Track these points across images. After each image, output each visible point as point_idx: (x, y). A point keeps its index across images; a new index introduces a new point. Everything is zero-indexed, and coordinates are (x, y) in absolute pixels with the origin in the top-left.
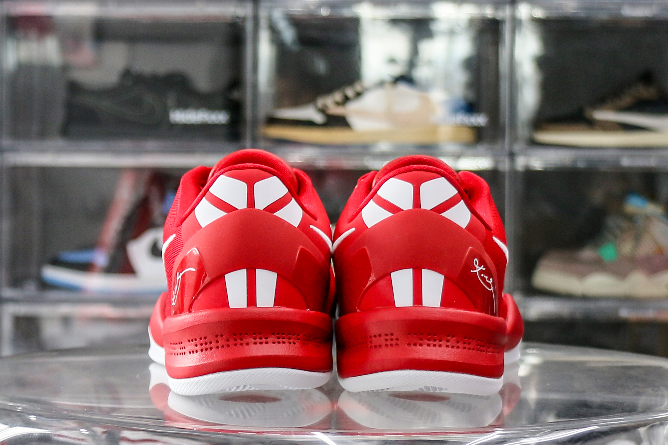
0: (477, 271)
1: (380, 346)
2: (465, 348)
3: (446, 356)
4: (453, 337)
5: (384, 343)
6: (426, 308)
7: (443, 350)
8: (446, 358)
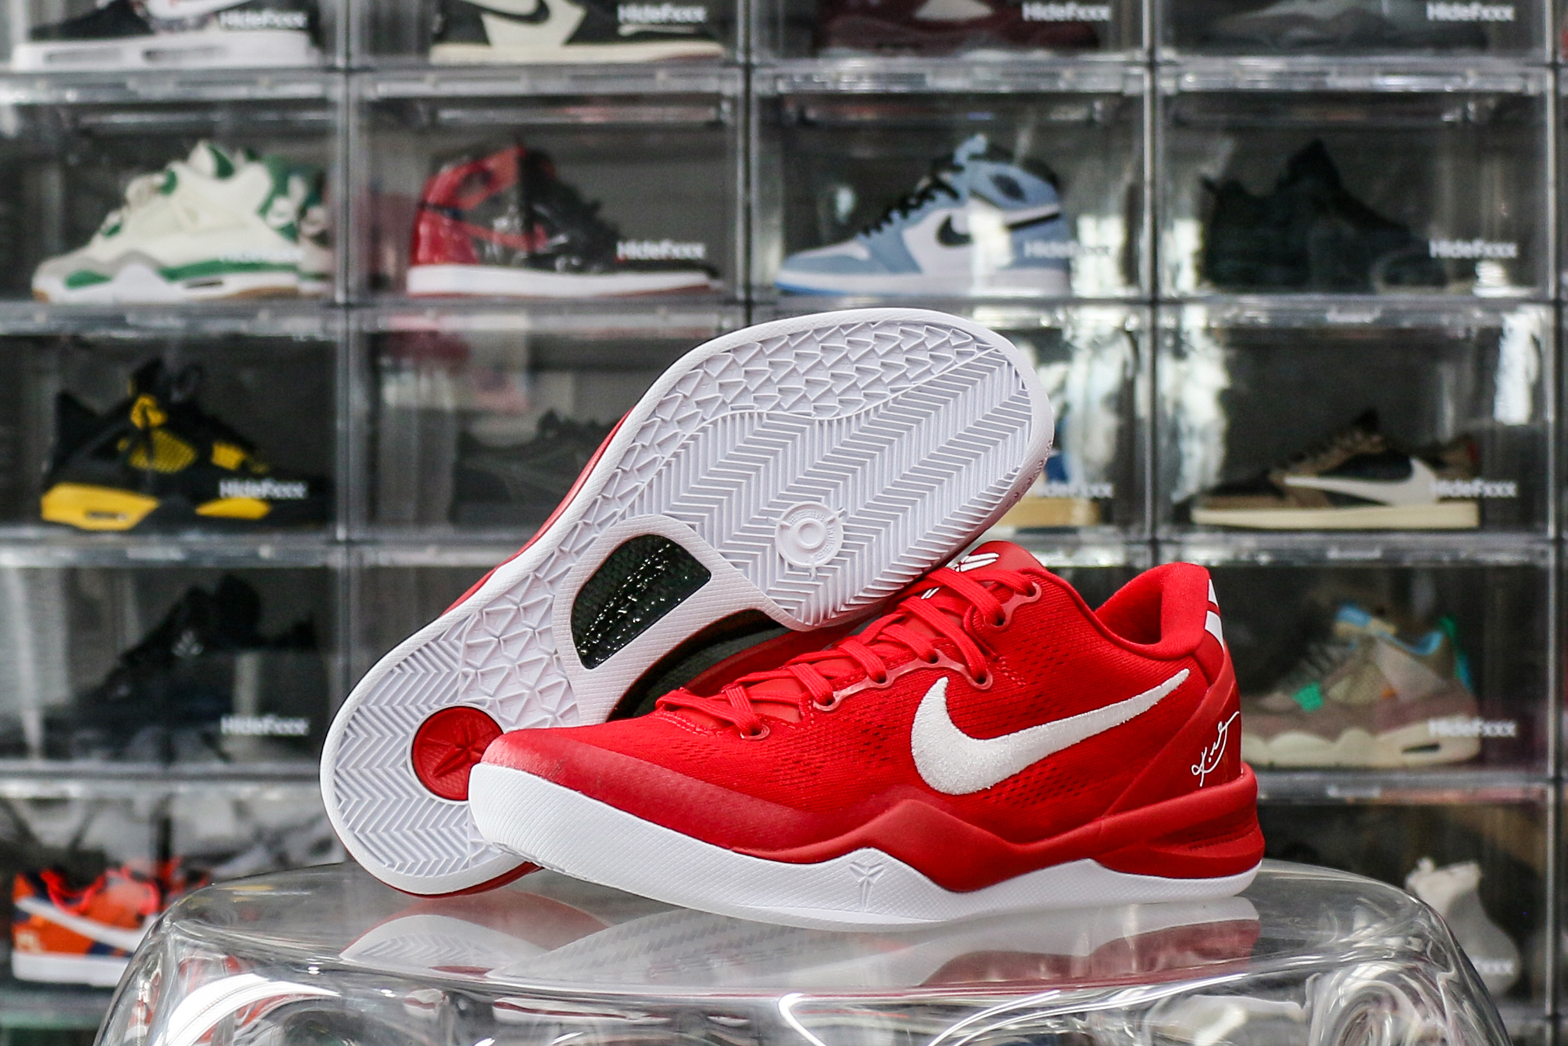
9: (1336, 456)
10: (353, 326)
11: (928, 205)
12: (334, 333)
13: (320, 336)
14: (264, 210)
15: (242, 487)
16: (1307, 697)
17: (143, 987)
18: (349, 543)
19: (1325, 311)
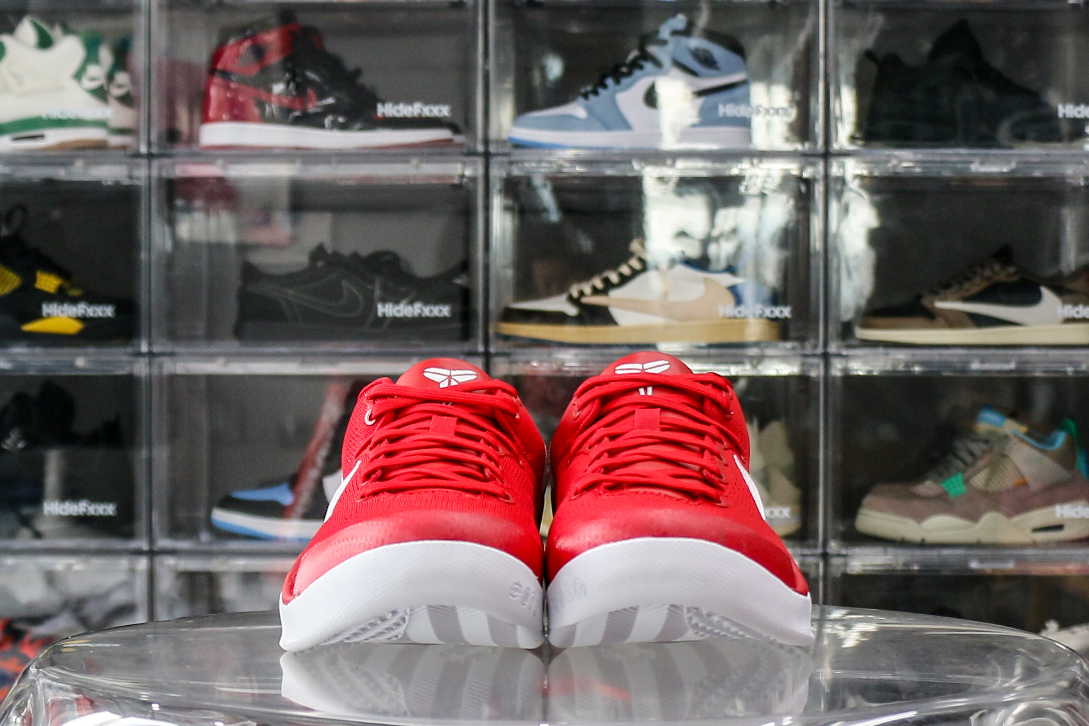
9: (978, 284)
10: (155, 173)
11: (637, 73)
12: (138, 178)
13: (126, 182)
14: (78, 75)
15: (60, 308)
16: (955, 485)
17: (16, 722)
18: (151, 354)
19: (971, 162)
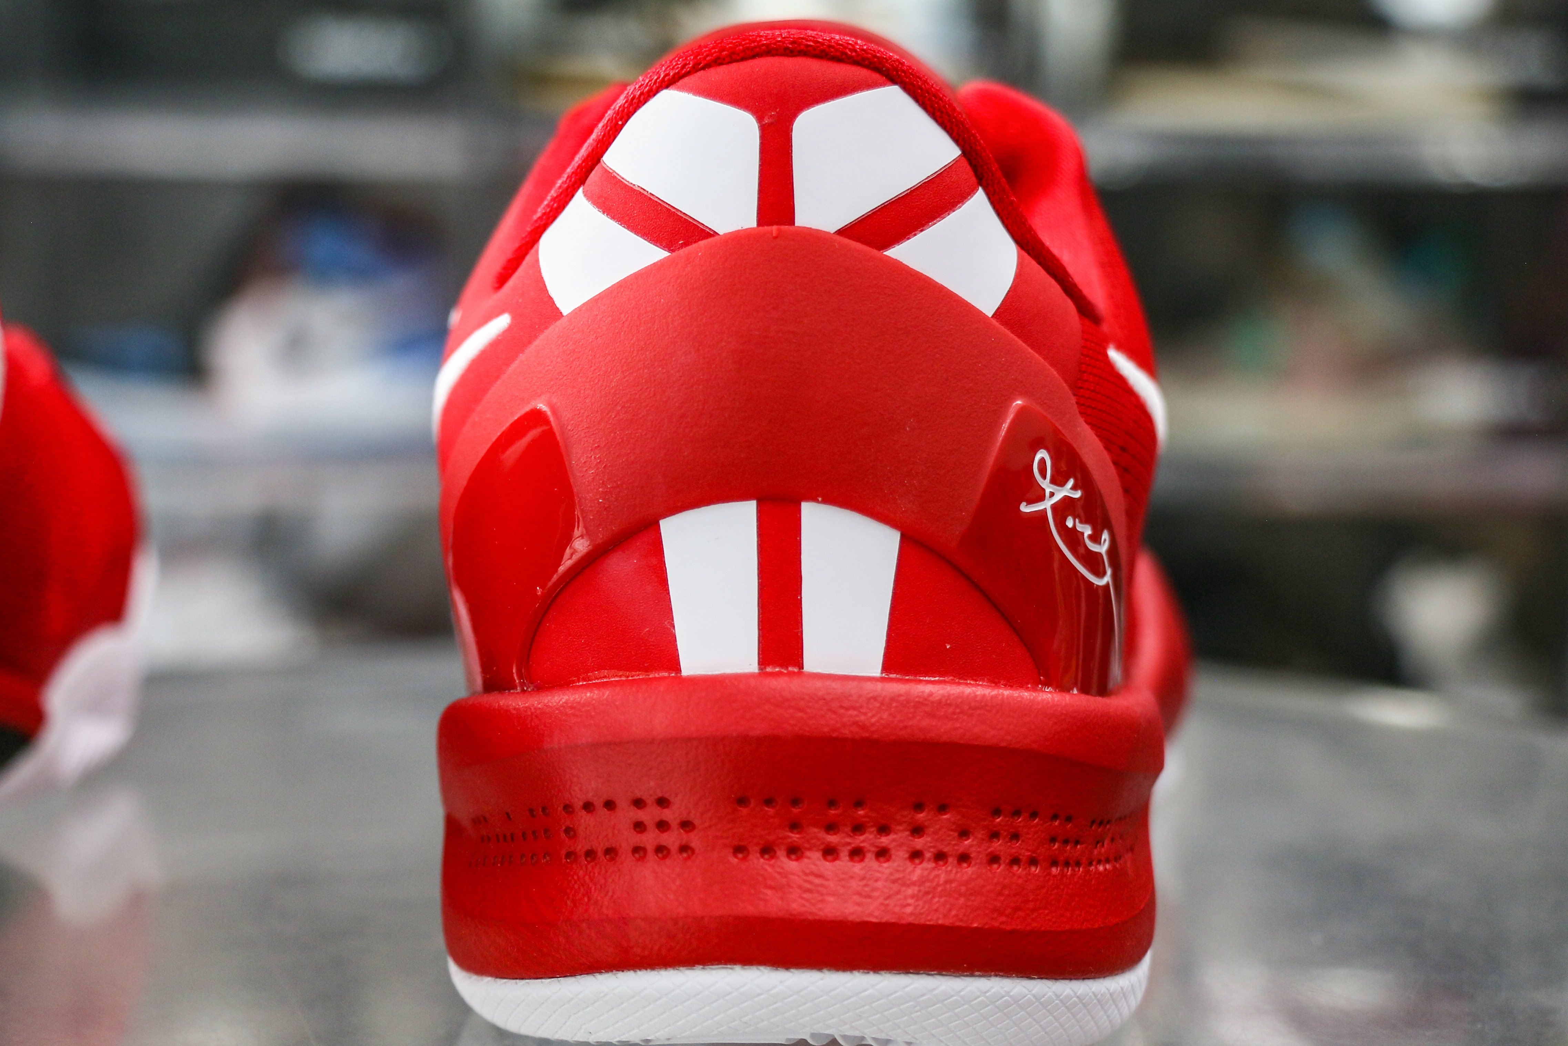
0: (1046, 505)
1: (611, 852)
2: (994, 859)
3: (909, 905)
4: (942, 809)
5: (628, 839)
6: (819, 684)
7: (897, 876)
8: (909, 910)
